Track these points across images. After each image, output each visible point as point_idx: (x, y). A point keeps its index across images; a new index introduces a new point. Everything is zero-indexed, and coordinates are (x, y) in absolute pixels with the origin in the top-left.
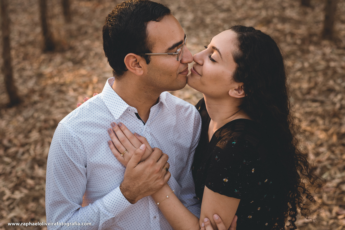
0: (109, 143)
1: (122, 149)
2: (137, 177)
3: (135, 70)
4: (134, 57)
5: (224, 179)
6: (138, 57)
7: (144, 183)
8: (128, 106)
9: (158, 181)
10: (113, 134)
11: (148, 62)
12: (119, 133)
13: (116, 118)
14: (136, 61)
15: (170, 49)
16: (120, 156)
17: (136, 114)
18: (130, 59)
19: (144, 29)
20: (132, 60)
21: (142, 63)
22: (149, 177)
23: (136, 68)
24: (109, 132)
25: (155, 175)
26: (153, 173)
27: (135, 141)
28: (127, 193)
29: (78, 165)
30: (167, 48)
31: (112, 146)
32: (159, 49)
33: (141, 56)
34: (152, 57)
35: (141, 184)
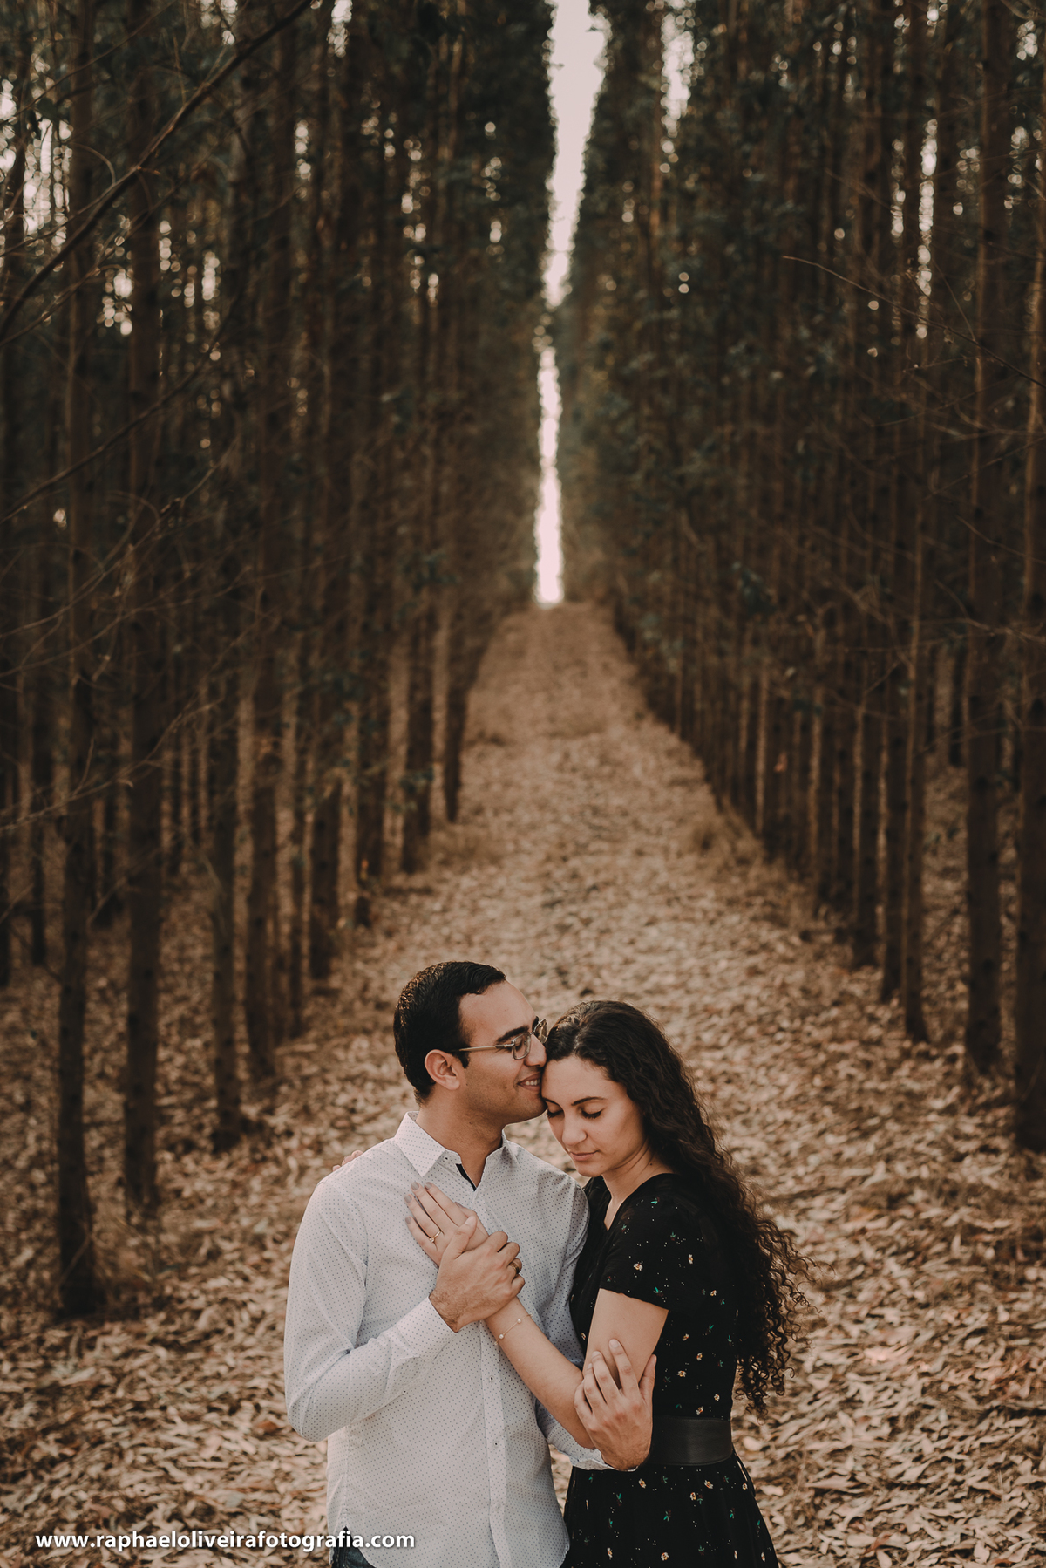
0: (407, 1222)
1: (432, 1228)
2: (461, 1277)
3: (444, 1079)
4: (442, 1057)
5: (636, 1266)
6: (449, 1057)
7: (475, 1288)
8: (444, 1149)
9: (499, 1286)
10: (414, 1204)
11: (465, 1064)
12: (426, 1200)
13: (422, 1174)
14: (446, 1063)
15: (501, 1040)
16: (429, 1243)
17: (459, 1167)
18: (434, 1062)
19: (455, 1007)
20: (439, 1062)
21: (457, 1066)
22: (483, 1277)
23: (447, 1076)
24: (407, 1201)
25: (496, 1274)
26: (490, 1269)
27: (455, 1213)
28: (443, 1306)
29: (352, 1255)
30: (495, 1038)
31: (413, 1224)
32: (482, 1040)
33: (453, 1054)
34: (471, 1055)
35: (467, 1289)
